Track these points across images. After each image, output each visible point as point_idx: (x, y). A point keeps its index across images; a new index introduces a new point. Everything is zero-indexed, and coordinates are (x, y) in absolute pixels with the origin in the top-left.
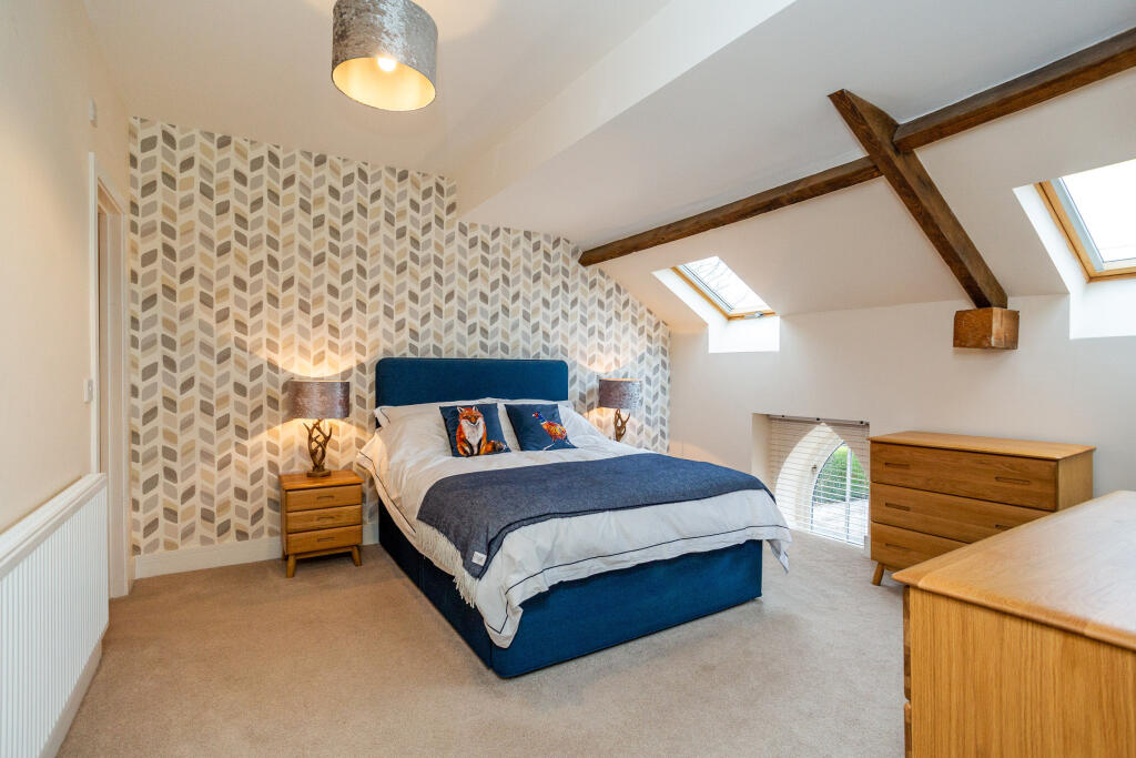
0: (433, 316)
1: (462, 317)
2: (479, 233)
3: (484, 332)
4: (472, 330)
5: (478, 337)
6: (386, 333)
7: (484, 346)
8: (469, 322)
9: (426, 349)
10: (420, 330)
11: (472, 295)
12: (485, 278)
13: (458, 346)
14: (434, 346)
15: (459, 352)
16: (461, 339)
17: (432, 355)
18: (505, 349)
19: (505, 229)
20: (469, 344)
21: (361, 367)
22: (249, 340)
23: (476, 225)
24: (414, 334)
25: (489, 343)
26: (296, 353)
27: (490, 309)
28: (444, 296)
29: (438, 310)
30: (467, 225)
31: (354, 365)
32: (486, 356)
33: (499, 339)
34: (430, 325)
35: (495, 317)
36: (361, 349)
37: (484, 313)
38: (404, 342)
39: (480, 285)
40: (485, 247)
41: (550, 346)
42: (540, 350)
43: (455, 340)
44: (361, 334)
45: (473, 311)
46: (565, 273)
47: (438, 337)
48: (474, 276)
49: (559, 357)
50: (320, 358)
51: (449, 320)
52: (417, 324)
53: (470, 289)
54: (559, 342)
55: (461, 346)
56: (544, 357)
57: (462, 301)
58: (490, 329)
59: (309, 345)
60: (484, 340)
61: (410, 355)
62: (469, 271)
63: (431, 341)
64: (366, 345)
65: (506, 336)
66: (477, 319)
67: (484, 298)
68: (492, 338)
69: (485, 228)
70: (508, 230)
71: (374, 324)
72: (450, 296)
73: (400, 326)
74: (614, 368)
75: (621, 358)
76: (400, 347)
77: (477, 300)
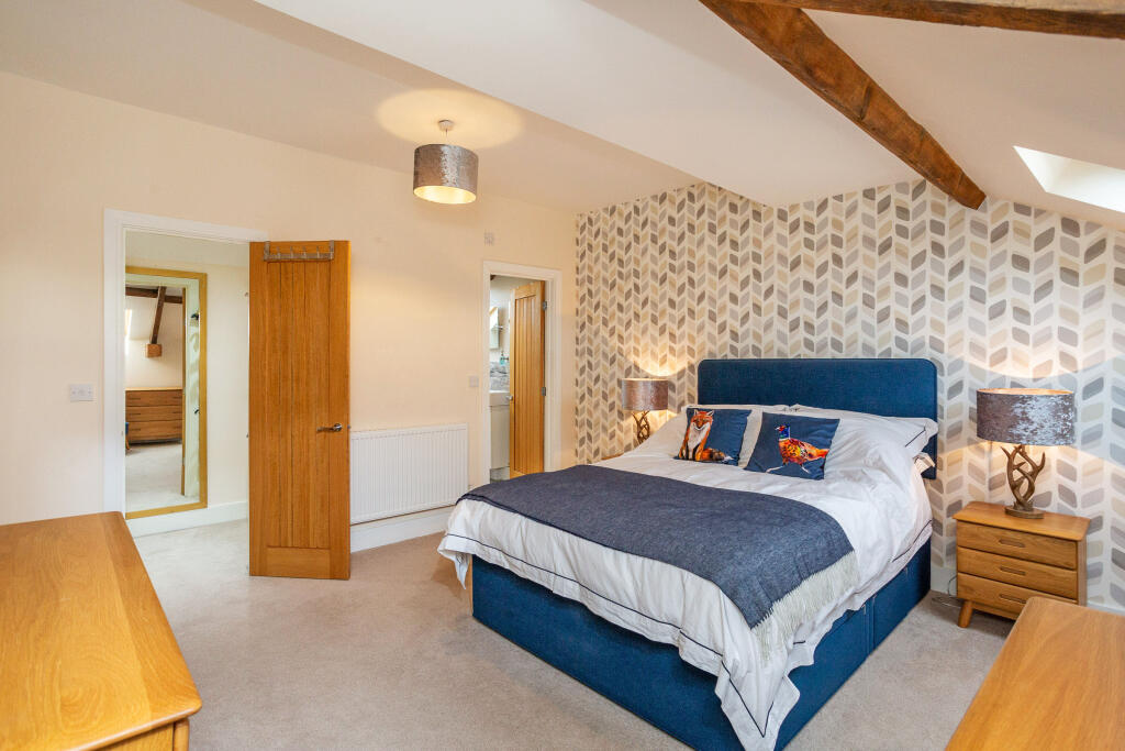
0: (752, 315)
1: (782, 313)
2: (802, 214)
3: (809, 327)
4: (794, 326)
5: (802, 333)
6: (711, 337)
7: (809, 344)
8: (791, 317)
9: (746, 350)
10: (740, 331)
11: (794, 287)
12: (810, 264)
13: (778, 344)
14: (753, 346)
15: (779, 352)
16: (782, 337)
17: (751, 356)
18: (837, 345)
19: (835, 198)
20: (791, 342)
21: (691, 367)
22: (624, 347)
23: (797, 205)
24: (734, 336)
25: (815, 339)
26: (649, 358)
27: (816, 299)
28: (763, 292)
29: (757, 308)
30: (787, 210)
31: (686, 366)
32: (813, 355)
33: (829, 334)
34: (749, 325)
35: (823, 308)
36: (691, 351)
37: (809, 304)
38: (725, 343)
39: (804, 273)
40: (809, 227)
41: (910, 338)
42: (892, 344)
43: (776, 339)
44: (692, 339)
45: (795, 304)
46: (937, 228)
47: (757, 337)
48: (795, 264)
49: (927, 354)
50: (663, 361)
51: (769, 317)
52: (736, 325)
53: (791, 280)
54: (926, 332)
55: (782, 345)
56: (898, 353)
57: (783, 295)
58: (816, 323)
59: (657, 350)
60: (809, 336)
61: (731, 357)
62: (790, 260)
63: (750, 341)
64: (695, 348)
65: (838, 329)
66: (802, 313)
67: (808, 287)
68: (819, 333)
69: (809, 205)
70: (839, 198)
71: (701, 329)
72: (769, 292)
73: (722, 328)
74: (1058, 369)
75: (1080, 353)
76: (721, 349)
77: (801, 293)
